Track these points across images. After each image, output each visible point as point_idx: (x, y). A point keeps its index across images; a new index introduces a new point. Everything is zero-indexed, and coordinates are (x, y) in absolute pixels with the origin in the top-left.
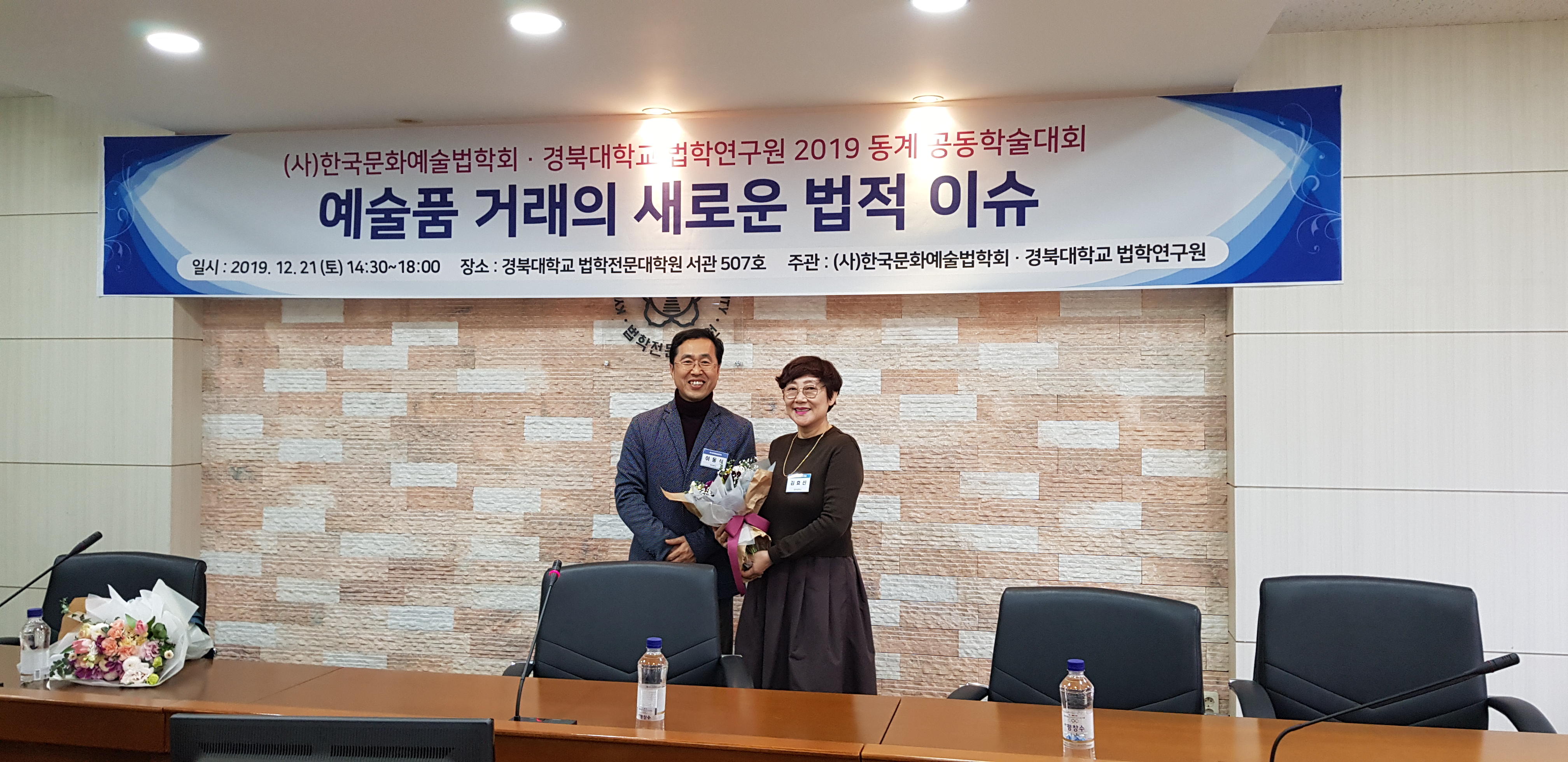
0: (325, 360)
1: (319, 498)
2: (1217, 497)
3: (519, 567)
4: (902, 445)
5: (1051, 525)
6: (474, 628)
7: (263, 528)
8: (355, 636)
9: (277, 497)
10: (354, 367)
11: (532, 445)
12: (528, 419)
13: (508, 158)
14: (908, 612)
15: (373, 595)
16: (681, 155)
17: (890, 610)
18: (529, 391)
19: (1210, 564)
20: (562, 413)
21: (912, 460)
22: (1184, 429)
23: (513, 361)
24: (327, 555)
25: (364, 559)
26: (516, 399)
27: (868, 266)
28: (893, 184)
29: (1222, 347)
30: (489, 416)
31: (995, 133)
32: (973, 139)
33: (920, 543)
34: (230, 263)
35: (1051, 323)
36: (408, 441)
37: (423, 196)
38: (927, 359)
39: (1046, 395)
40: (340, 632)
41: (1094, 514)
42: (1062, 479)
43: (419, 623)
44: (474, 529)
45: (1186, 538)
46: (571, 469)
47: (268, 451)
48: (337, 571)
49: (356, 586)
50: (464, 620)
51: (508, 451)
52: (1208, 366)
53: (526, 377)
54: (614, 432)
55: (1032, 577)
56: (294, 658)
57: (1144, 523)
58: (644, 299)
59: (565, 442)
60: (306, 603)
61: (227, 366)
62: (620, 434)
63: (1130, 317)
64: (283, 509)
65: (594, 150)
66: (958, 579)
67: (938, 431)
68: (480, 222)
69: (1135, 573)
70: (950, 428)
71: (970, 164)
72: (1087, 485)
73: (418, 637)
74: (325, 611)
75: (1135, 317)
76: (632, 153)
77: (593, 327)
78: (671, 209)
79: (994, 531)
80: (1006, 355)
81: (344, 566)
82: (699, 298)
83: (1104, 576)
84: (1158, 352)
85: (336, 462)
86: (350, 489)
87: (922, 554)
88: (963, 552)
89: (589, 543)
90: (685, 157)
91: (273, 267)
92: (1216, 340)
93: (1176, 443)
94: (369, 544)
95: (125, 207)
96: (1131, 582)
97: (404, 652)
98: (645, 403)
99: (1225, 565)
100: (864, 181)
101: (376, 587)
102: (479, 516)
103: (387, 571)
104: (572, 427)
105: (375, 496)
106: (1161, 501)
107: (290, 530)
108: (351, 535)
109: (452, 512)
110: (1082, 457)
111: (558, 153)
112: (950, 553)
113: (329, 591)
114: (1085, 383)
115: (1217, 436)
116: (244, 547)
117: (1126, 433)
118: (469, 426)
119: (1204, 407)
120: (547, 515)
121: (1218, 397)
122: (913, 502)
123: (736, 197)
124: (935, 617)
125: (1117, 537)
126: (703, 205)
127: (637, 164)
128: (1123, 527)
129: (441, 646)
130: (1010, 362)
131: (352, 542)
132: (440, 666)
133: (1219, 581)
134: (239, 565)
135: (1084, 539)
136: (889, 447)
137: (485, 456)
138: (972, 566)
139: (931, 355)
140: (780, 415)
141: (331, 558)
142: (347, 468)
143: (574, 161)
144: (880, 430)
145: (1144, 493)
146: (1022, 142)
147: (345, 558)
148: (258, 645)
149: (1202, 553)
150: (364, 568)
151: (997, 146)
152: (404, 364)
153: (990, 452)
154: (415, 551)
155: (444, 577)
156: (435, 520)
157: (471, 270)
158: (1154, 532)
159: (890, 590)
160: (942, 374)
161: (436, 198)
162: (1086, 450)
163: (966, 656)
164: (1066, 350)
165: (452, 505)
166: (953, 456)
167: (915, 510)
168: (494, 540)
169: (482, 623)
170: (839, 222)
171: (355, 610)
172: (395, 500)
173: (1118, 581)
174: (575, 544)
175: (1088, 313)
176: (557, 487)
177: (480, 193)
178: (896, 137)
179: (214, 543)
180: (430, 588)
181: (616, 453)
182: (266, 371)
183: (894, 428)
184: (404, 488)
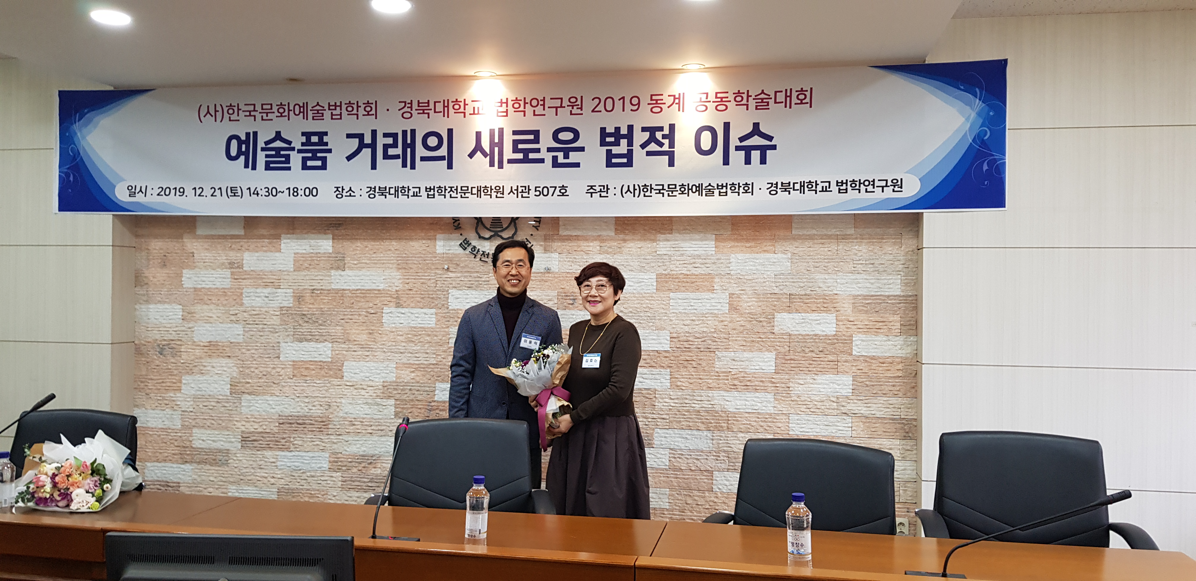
0: (230, 264)
1: (225, 369)
2: (909, 371)
3: (379, 422)
4: (672, 331)
5: (784, 392)
6: (344, 468)
7: (182, 391)
8: (253, 474)
9: (194, 368)
10: (252, 269)
11: (389, 329)
12: (386, 310)
13: (371, 109)
14: (675, 458)
15: (266, 443)
16: (504, 108)
17: (661, 456)
18: (387, 288)
19: (903, 422)
20: (412, 305)
21: (679, 343)
22: (884, 320)
23: (374, 265)
24: (233, 412)
25: (260, 415)
26: (376, 294)
27: (647, 194)
28: (666, 131)
29: (915, 257)
30: (355, 307)
31: (744, 93)
32: (727, 97)
33: (685, 405)
34: (156, 188)
35: (785, 239)
36: (294, 326)
37: (304, 138)
38: (692, 266)
39: (781, 294)
40: (242, 471)
41: (816, 384)
42: (793, 357)
43: (302, 464)
44: (344, 393)
45: (885, 402)
46: (419, 348)
47: (186, 333)
48: (239, 425)
49: (254, 436)
50: (337, 462)
51: (370, 334)
52: (903, 272)
53: (384, 277)
54: (452, 320)
55: (769, 432)
56: (205, 491)
57: (853, 391)
58: (476, 218)
59: (415, 327)
60: (215, 449)
61: (154, 267)
62: (456, 321)
63: (847, 235)
64: (197, 377)
65: (437, 104)
66: (713, 433)
67: (699, 320)
68: (349, 158)
69: (847, 429)
70: (708, 318)
71: (725, 117)
72: (811, 362)
73: (301, 475)
74: (230, 455)
75: (849, 235)
76: (466, 106)
77: (435, 239)
78: (496, 149)
79: (741, 397)
80: (751, 263)
81: (245, 421)
82: (517, 218)
83: (823, 431)
84: (866, 261)
85: (239, 341)
86: (249, 362)
87: (686, 413)
88: (717, 412)
89: (433, 404)
90: (507, 110)
91: (189, 191)
92: (910, 253)
93: (879, 330)
94: (263, 405)
95: (75, 144)
96: (844, 435)
97: (291, 486)
98: (476, 298)
99: (914, 423)
100: (644, 129)
101: (269, 437)
102: (348, 384)
103: (277, 424)
104: (419, 316)
105: (270, 367)
106: (867, 374)
107: (203, 393)
108: (249, 397)
109: (327, 380)
110: (808, 341)
111: (409, 105)
112: (708, 413)
113: (233, 440)
114: (811, 285)
115: (909, 325)
116: (167, 406)
117: (841, 323)
118: (340, 314)
119: (900, 303)
120: (400, 383)
121: (910, 296)
122: (679, 375)
123: (546, 141)
124: (695, 461)
125: (833, 402)
126: (520, 146)
127: (470, 114)
128: (838, 394)
129: (319, 482)
130: (754, 268)
131: (251, 403)
132: (318, 497)
133: (910, 435)
134: (164, 419)
135: (809, 403)
136: (662, 333)
137: (353, 337)
138: (724, 423)
139: (694, 263)
140: (579, 308)
141: (234, 414)
142: (247, 346)
143: (422, 112)
144: (655, 319)
145: (854, 368)
146: (764, 100)
147: (245, 415)
148: (179, 481)
149: (898, 413)
150: (259, 422)
151: (746, 103)
152: (291, 267)
153: (738, 337)
154: (299, 409)
155: (321, 430)
156: (315, 386)
157: (342, 195)
158: (861, 398)
159: (661, 441)
160: (703, 277)
161: (314, 139)
162: (811, 335)
163: (718, 490)
164: (797, 259)
165: (327, 375)
166: (711, 340)
167: (681, 380)
168: (360, 402)
169: (350, 464)
170: (625, 160)
171: (253, 454)
172: (283, 371)
173: (833, 435)
174: (422, 405)
175: (814, 232)
176: (408, 362)
177: (349, 136)
178: (669, 96)
179: (144, 403)
180: (310, 438)
181: (453, 336)
182: (184, 271)
183: (666, 318)
184: (290, 361)
